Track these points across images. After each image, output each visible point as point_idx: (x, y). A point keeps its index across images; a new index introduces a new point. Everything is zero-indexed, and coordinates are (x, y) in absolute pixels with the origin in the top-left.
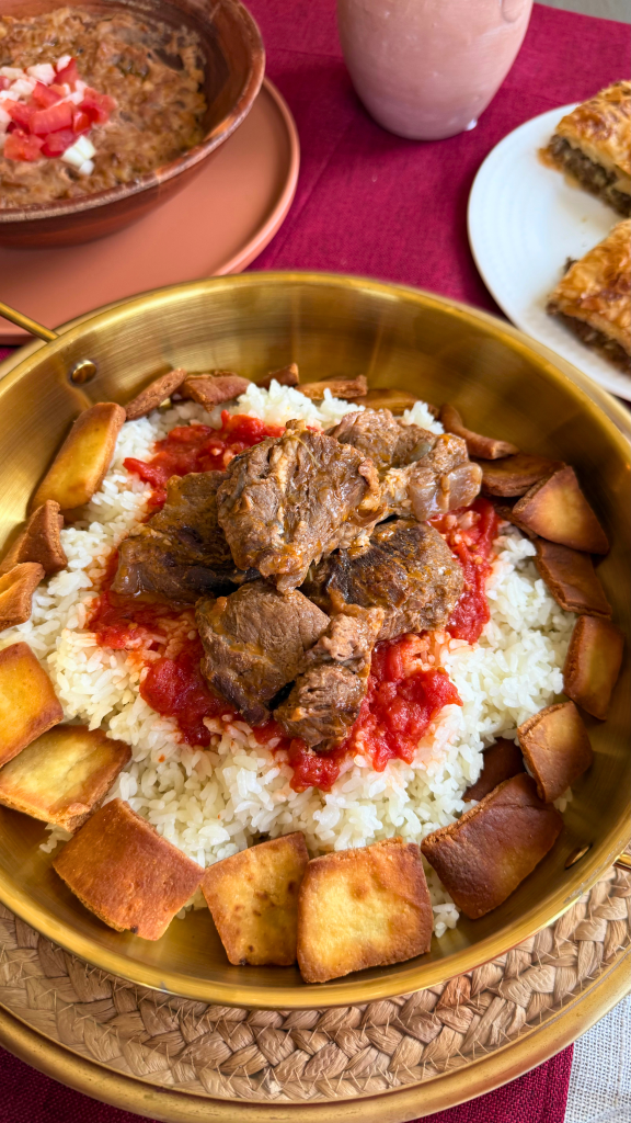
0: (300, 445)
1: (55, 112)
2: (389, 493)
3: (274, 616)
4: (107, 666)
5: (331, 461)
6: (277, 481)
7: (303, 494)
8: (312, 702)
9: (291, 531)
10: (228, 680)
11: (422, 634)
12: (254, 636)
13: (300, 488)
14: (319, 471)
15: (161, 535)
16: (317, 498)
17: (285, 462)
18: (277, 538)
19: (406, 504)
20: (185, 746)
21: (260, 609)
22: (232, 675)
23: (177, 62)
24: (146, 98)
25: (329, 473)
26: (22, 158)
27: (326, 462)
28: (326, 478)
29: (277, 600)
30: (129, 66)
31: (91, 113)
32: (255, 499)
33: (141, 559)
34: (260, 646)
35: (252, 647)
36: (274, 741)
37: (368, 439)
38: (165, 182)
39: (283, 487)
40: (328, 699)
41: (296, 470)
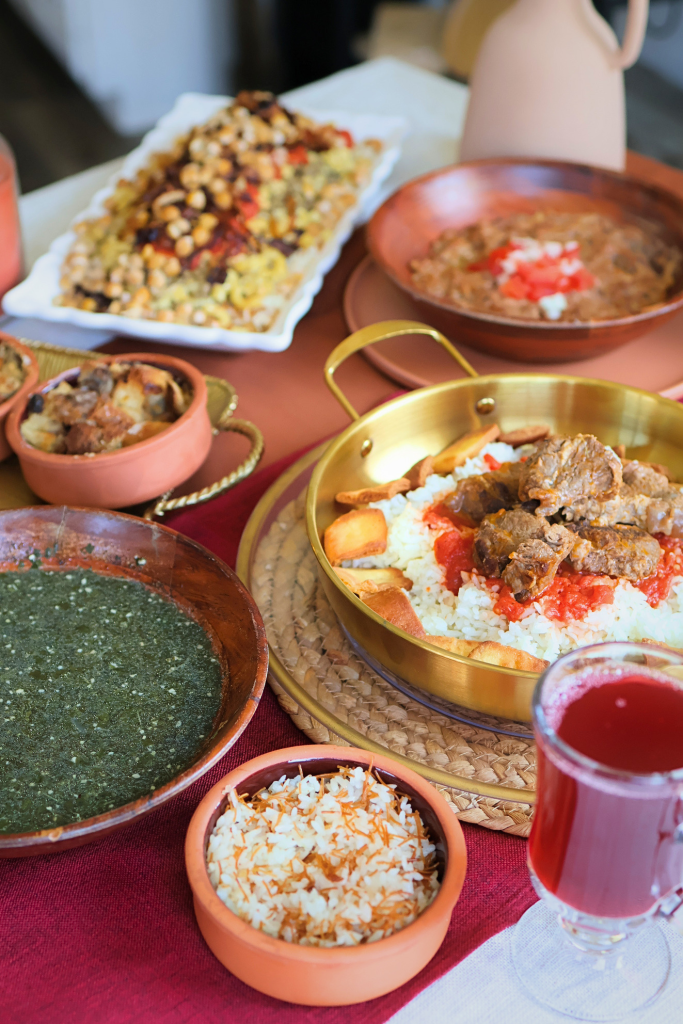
0: (582, 442)
1: (549, 274)
2: (634, 505)
3: (526, 522)
4: (421, 533)
5: (595, 457)
6: (561, 457)
7: (573, 469)
8: (524, 551)
9: (556, 485)
10: (485, 543)
11: (613, 577)
12: (510, 528)
13: (572, 466)
14: (587, 460)
15: (485, 481)
16: (580, 473)
17: (570, 448)
18: (547, 483)
19: (644, 518)
20: (444, 587)
21: (520, 517)
22: (489, 543)
23: (659, 270)
24: (621, 285)
25: (592, 462)
26: (512, 295)
27: (593, 455)
28: (590, 464)
29: (532, 516)
30: (623, 262)
31: (574, 283)
32: (544, 463)
33: (468, 488)
34: (511, 533)
35: (506, 532)
36: (496, 588)
37: (641, 483)
38: (597, 329)
39: (563, 462)
40: (532, 552)
41: (574, 456)
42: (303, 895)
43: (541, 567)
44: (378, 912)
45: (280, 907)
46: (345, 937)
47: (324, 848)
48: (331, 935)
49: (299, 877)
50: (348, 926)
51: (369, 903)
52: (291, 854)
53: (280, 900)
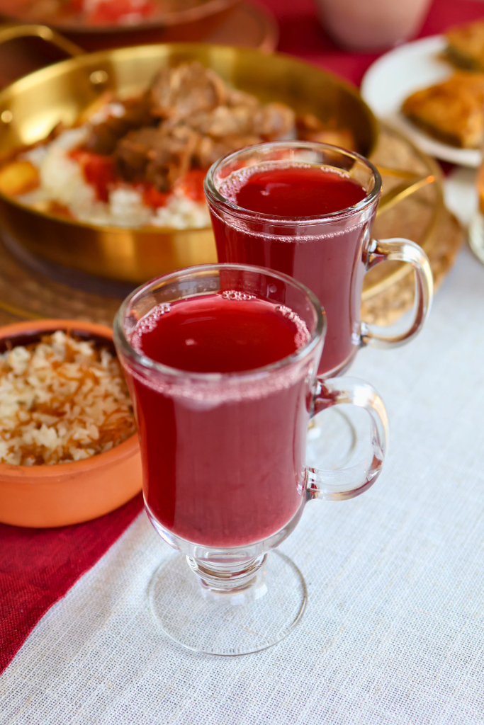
42: (35, 433)
43: (175, 159)
44: (105, 428)
45: (16, 448)
46: (79, 454)
47: (44, 397)
48: (67, 456)
49: (27, 423)
50: (79, 445)
51: (95, 424)
52: (16, 407)
53: (15, 442)
